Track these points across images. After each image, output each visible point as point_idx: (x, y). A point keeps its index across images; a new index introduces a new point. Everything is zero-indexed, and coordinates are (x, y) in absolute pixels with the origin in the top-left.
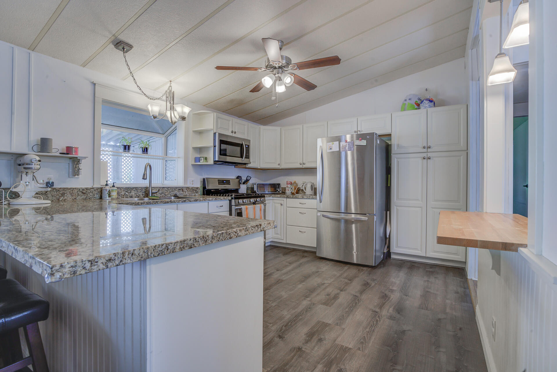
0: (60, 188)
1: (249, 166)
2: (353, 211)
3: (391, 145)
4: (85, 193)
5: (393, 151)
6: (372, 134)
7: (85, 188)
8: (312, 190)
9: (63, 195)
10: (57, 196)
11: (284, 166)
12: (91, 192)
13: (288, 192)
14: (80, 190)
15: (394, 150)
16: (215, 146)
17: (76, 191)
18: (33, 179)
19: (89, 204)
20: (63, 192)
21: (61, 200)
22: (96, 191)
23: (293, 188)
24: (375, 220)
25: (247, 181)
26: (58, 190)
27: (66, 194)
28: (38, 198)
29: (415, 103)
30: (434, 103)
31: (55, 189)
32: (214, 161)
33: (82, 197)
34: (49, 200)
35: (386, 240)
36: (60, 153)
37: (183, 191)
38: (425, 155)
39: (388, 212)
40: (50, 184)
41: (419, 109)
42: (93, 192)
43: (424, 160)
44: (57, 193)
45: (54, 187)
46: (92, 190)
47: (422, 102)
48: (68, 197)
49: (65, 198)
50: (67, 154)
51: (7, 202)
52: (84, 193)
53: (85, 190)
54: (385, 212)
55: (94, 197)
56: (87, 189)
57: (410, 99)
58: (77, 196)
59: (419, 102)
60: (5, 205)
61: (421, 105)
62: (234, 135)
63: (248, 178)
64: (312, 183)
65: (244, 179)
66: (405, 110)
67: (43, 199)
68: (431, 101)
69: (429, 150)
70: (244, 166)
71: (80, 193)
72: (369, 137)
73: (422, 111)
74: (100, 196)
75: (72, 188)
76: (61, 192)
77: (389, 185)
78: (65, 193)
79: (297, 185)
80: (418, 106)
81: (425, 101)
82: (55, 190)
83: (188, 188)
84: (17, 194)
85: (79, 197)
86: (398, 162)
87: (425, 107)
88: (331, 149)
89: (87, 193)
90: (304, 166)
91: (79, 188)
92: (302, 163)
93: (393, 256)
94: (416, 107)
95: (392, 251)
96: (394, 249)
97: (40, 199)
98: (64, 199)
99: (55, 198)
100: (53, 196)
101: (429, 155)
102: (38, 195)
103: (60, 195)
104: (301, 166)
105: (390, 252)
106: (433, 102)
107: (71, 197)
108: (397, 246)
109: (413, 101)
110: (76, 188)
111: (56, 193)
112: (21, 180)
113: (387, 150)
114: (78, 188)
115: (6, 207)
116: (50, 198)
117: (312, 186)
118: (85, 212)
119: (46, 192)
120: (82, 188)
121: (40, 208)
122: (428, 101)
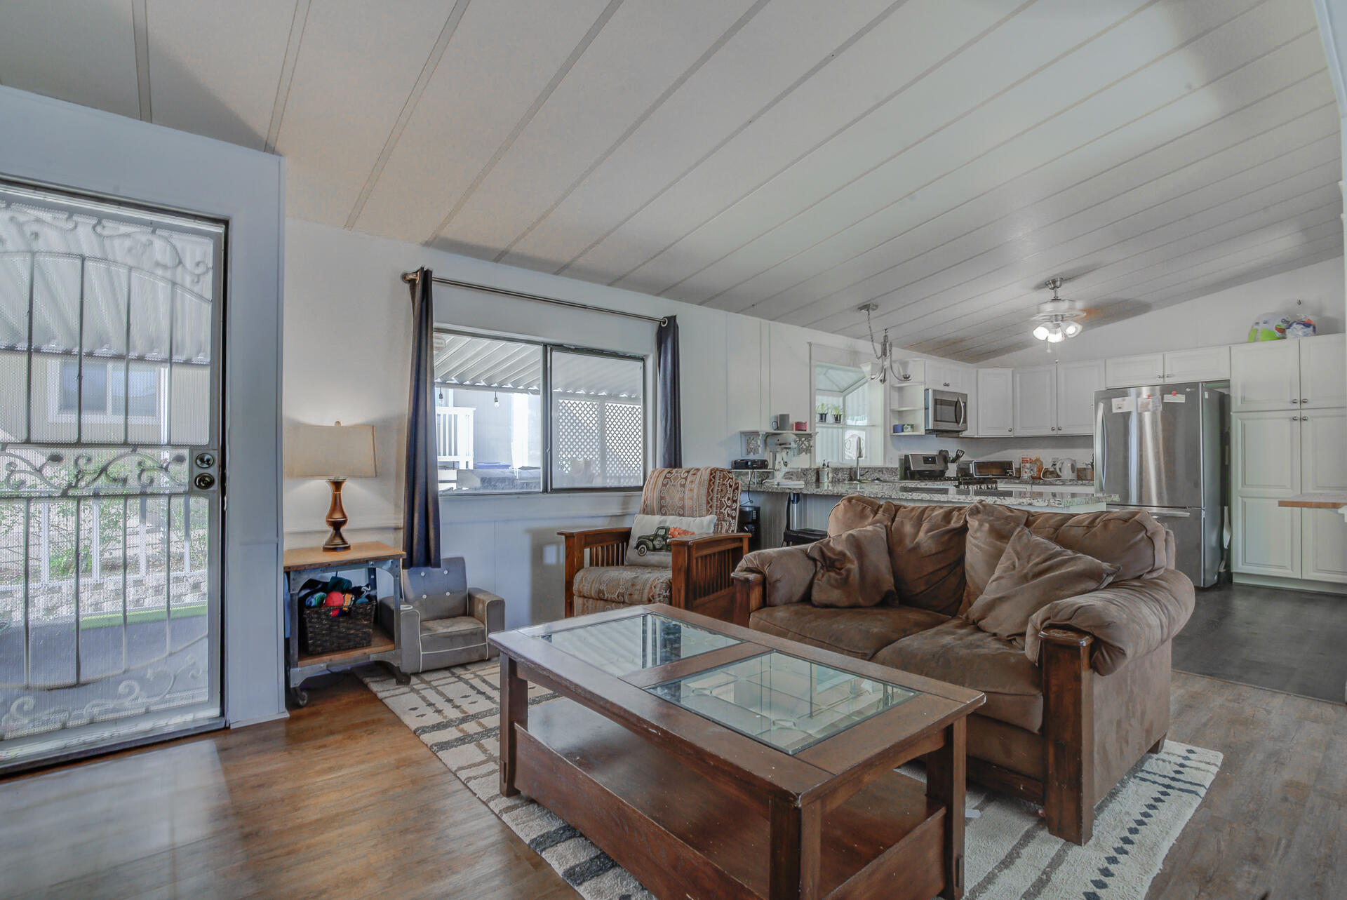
1: (964, 434)
2: (1155, 502)
3: (1229, 396)
5: (1234, 407)
6: (1194, 385)
8: (1073, 472)
11: (1019, 432)
13: (1025, 476)
15: (1236, 404)
16: (926, 408)
23: (1035, 469)
24: (1203, 516)
25: (958, 457)
29: (1277, 329)
30: (1314, 328)
32: (926, 430)
35: (1224, 554)
37: (882, 473)
38: (1297, 414)
39: (1226, 508)
41: (1284, 338)
43: (1295, 422)
47: (1290, 326)
54: (1219, 508)
57: (1265, 323)
59: (1283, 326)
61: (1287, 331)
62: (946, 389)
63: (960, 453)
64: (1072, 460)
65: (952, 455)
66: (1255, 340)
68: (1307, 325)
69: (1304, 406)
70: (956, 435)
72: (1190, 389)
73: (1290, 343)
77: (1227, 463)
79: (1042, 464)
80: (1282, 332)
81: (1295, 325)
83: (887, 468)
86: (1244, 427)
87: (1297, 336)
88: (1120, 408)
90: (1060, 433)
92: (1055, 426)
93: (1236, 580)
94: (1278, 334)
95: (1234, 569)
96: (1238, 566)
101: (1305, 414)
104: (1054, 433)
105: (1232, 571)
106: (1311, 328)
108: (1244, 562)
109: (1272, 326)
113: (1223, 405)
117: (1072, 465)
122: (1302, 326)
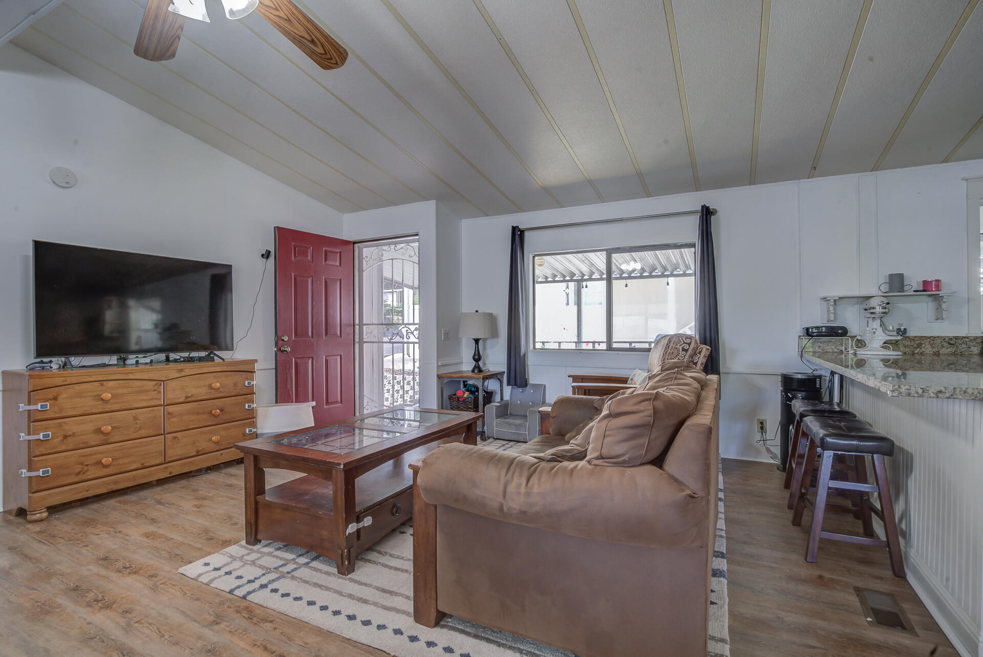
0: (916, 337)
4: (953, 344)
7: (953, 337)
9: (919, 346)
10: (912, 347)
12: (963, 343)
14: (944, 339)
17: (939, 341)
18: (881, 325)
19: (961, 360)
20: (919, 341)
21: (916, 352)
22: (973, 341)
26: (913, 339)
27: (924, 345)
28: (886, 349)
31: (908, 337)
33: (950, 350)
34: (901, 351)
36: (915, 291)
40: (901, 332)
42: (968, 343)
44: (912, 342)
45: (907, 335)
46: (965, 339)
48: (928, 349)
49: (923, 350)
50: (924, 291)
51: (853, 351)
52: (951, 344)
53: (954, 339)
55: (970, 351)
56: (956, 338)
58: (941, 349)
60: (851, 354)
67: (892, 349)
71: (945, 344)
74: (980, 349)
75: (932, 337)
76: (917, 342)
78: (922, 344)
82: (908, 340)
84: (863, 343)
85: (944, 349)
89: (957, 344)
91: (943, 337)
97: (889, 349)
98: (921, 351)
99: (908, 350)
100: (905, 347)
102: (887, 345)
103: (915, 345)
107: (931, 350)
110: (938, 337)
111: (909, 343)
112: (868, 327)
114: (941, 337)
115: (852, 356)
116: (902, 350)
118: (953, 372)
119: (897, 342)
120: (948, 337)
121: (889, 360)
